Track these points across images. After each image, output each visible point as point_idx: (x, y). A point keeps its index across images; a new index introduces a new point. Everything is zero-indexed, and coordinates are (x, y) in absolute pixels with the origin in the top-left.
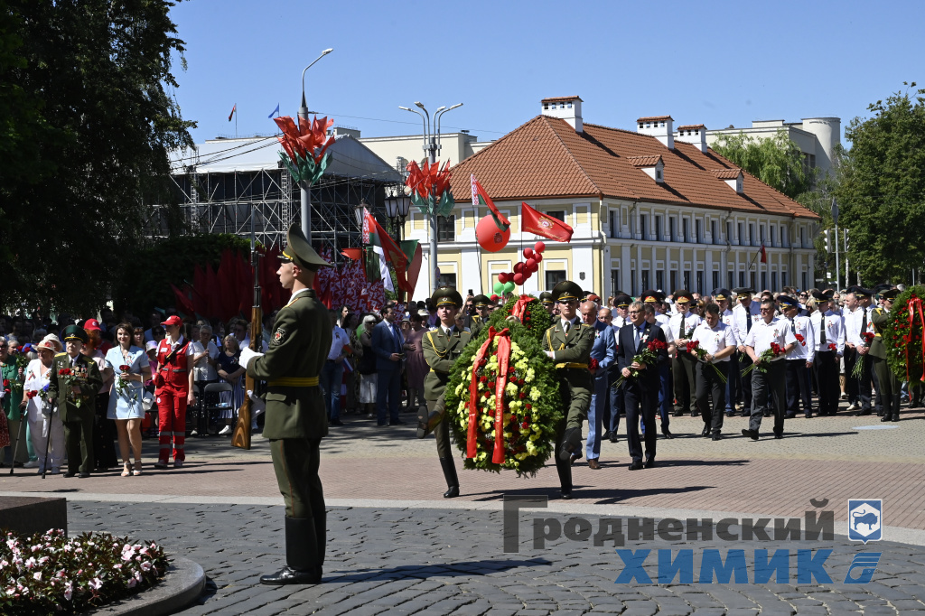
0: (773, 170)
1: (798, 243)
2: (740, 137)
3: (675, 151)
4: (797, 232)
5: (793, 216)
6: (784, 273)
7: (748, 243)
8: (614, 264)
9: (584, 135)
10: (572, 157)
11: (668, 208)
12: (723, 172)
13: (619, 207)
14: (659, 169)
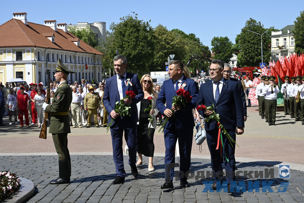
0: (85, 39)
1: (97, 63)
2: (75, 28)
3: (57, 32)
4: (96, 59)
5: (95, 54)
6: (92, 73)
7: (81, 63)
8: (39, 70)
9: (28, 26)
10: (24, 33)
11: (56, 51)
12: (72, 39)
13: (41, 50)
14: (53, 38)
